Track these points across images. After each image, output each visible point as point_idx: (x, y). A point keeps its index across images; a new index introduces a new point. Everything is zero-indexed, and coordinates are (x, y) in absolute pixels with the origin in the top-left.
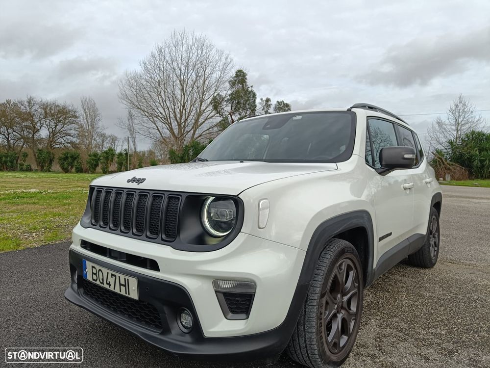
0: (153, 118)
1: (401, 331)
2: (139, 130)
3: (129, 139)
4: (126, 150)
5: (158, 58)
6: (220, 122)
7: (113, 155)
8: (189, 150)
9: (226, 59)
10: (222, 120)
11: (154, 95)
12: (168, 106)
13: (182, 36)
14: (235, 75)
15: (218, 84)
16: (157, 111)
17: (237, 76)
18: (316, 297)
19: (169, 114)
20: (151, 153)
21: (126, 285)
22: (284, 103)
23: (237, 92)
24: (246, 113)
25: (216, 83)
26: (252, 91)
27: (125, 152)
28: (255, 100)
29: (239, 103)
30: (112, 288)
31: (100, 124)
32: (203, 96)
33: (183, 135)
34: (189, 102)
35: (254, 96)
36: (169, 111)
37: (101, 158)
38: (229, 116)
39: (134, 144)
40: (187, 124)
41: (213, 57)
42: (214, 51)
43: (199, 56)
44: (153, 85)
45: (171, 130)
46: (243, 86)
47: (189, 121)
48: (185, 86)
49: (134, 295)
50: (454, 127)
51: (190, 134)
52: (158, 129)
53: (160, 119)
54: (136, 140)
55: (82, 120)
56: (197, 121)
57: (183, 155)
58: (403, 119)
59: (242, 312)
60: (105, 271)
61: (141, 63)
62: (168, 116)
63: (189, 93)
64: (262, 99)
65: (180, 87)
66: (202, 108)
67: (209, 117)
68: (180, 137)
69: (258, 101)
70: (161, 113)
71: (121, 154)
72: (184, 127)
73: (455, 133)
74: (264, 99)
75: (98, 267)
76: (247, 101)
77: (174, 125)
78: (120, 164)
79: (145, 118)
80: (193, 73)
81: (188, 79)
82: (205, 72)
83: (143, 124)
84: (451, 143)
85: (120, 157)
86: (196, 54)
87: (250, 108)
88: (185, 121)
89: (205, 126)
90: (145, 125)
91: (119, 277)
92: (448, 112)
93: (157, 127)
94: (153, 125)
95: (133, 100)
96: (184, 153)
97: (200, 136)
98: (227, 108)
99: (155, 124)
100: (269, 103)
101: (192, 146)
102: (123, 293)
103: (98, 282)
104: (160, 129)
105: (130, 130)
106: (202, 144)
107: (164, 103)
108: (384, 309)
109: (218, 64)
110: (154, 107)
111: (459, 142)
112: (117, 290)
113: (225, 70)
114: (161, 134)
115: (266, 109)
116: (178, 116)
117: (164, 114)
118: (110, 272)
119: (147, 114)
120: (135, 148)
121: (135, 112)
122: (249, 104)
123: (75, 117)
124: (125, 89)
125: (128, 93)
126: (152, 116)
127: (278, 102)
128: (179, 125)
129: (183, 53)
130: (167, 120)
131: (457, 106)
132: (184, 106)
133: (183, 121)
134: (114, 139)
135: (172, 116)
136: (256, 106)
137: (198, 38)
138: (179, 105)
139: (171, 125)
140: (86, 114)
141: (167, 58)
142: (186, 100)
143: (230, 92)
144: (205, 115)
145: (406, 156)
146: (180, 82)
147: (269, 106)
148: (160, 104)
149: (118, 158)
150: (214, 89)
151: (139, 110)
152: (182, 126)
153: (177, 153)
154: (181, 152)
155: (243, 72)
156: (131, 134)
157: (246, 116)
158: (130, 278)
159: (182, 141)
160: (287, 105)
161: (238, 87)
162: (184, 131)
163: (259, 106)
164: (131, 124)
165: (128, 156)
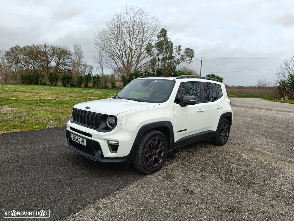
0: (113, 57)
2: (105, 64)
3: (100, 68)
4: (98, 75)
5: (116, 21)
6: (152, 60)
7: (90, 77)
8: (133, 76)
9: (157, 21)
10: (152, 59)
11: (113, 43)
12: (122, 49)
13: (131, 7)
16: (116, 52)
17: (161, 32)
19: (122, 55)
20: (113, 76)
21: (83, 141)
22: (190, 49)
23: (161, 42)
25: (150, 36)
26: (170, 42)
27: (97, 76)
28: (172, 47)
29: (162, 48)
30: (79, 143)
31: (83, 60)
32: (142, 43)
33: (130, 67)
34: (134, 48)
35: (172, 44)
36: (122, 53)
37: (84, 79)
38: (157, 56)
39: (102, 71)
40: (132, 61)
41: (149, 20)
42: (149, 17)
43: (141, 20)
44: (114, 37)
45: (123, 64)
46: (165, 39)
47: (134, 59)
48: (132, 38)
49: (85, 144)
51: (134, 66)
52: (116, 63)
54: (103, 69)
55: (74, 57)
56: (138, 59)
57: (130, 79)
59: (115, 151)
60: (77, 137)
61: (107, 23)
63: (134, 42)
64: (176, 46)
65: (129, 38)
66: (142, 51)
67: (145, 56)
68: (128, 68)
69: (174, 47)
70: (118, 54)
71: (95, 77)
72: (131, 62)
74: (178, 46)
75: (75, 136)
77: (125, 60)
78: (94, 83)
79: (109, 57)
80: (137, 30)
81: (134, 34)
82: (144, 29)
83: (107, 60)
84: (291, 76)
85: (95, 79)
86: (139, 18)
87: (169, 52)
88: (132, 59)
89: (143, 62)
90: (109, 60)
91: (81, 139)
94: (113, 61)
95: (102, 46)
97: (140, 67)
98: (155, 51)
99: (114, 60)
100: (181, 48)
101: (135, 74)
102: (82, 144)
103: (75, 141)
105: (100, 63)
107: (120, 47)
109: (152, 25)
110: (114, 50)
112: (80, 143)
113: (156, 28)
114: (118, 66)
115: (178, 52)
116: (128, 55)
117: (119, 54)
118: (78, 137)
119: (110, 54)
120: (103, 74)
121: (103, 53)
122: (169, 49)
123: (70, 55)
124: (98, 39)
125: (99, 41)
127: (186, 48)
128: (128, 61)
129: (131, 18)
130: (121, 58)
132: (131, 50)
133: (130, 59)
134: (91, 68)
135: (124, 55)
136: (172, 50)
137: (140, 9)
138: (128, 49)
139: (123, 61)
140: (76, 53)
141: (122, 21)
142: (132, 46)
144: (143, 55)
145: (191, 100)
146: (129, 35)
147: (181, 50)
148: (117, 48)
149: (93, 79)
150: (149, 40)
151: (105, 52)
152: (130, 61)
153: (126, 78)
155: (165, 30)
156: (101, 66)
157: (167, 56)
158: (84, 139)
159: (129, 71)
160: (192, 50)
161: (162, 39)
162: (131, 64)
163: (174, 50)
164: (101, 60)
165: (99, 78)
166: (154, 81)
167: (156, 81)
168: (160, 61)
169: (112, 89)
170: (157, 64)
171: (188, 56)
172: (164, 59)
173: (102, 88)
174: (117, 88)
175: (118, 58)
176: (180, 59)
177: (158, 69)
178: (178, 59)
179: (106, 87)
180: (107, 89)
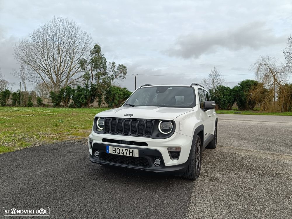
1: (212, 168)
2: (28, 78)
3: (22, 84)
5: (42, 33)
6: (85, 75)
7: (9, 94)
8: (64, 92)
9: (88, 37)
11: (40, 56)
12: (50, 63)
13: (60, 20)
14: (93, 47)
15: (83, 52)
16: (42, 66)
17: (95, 48)
18: (194, 153)
20: (33, 93)
21: (133, 153)
22: (123, 66)
23: (95, 58)
24: (101, 70)
25: (81, 51)
26: (104, 58)
27: (18, 92)
28: (106, 63)
29: (96, 64)
32: (73, 58)
33: (59, 82)
35: (105, 60)
36: (50, 67)
38: (90, 72)
39: (25, 87)
40: (62, 75)
41: (79, 35)
42: (80, 32)
43: (71, 34)
44: (39, 50)
45: (51, 78)
46: (99, 55)
48: (61, 52)
49: (137, 155)
50: (211, 83)
51: (64, 82)
52: (42, 78)
53: (44, 71)
54: (26, 85)
56: (69, 74)
57: (60, 94)
58: (202, 86)
59: (176, 158)
60: (121, 149)
61: (31, 35)
62: (49, 70)
64: (110, 63)
65: (57, 52)
66: (72, 66)
67: (76, 72)
68: (57, 84)
70: (45, 68)
71: (15, 94)
72: (60, 77)
73: (212, 86)
74: (112, 62)
75: (117, 148)
76: (101, 63)
77: (54, 76)
78: (15, 100)
79: (33, 71)
80: (67, 44)
81: (63, 48)
82: (74, 44)
83: (31, 74)
84: (210, 91)
85: (15, 96)
86: (68, 32)
87: (103, 68)
89: (74, 77)
90: (32, 75)
91: (129, 150)
92: (209, 75)
93: (41, 77)
94: (39, 75)
95: (25, 58)
96: (61, 93)
97: (71, 83)
98: (89, 67)
99: (40, 74)
100: (114, 65)
101: (66, 90)
103: (116, 153)
104: (44, 78)
105: (22, 78)
106: (72, 88)
107: (47, 62)
108: (204, 163)
109: (83, 40)
110: (40, 64)
111: (214, 91)
112: (128, 155)
113: (87, 43)
114: (44, 81)
115: (112, 69)
117: (47, 69)
118: (124, 149)
119: (34, 68)
120: (26, 90)
121: (25, 66)
122: (102, 65)
124: (19, 51)
125: (21, 54)
126: (38, 70)
127: (119, 65)
128: (57, 76)
129: (60, 31)
130: (49, 73)
131: (213, 72)
133: (59, 74)
135: (52, 70)
136: (106, 67)
137: (70, 23)
138: (57, 63)
139: (52, 76)
141: (49, 33)
142: (62, 61)
143: (90, 57)
144: (74, 70)
145: (213, 105)
147: (115, 67)
148: (44, 62)
149: (13, 96)
150: (80, 55)
151: (29, 65)
152: (59, 76)
153: (56, 93)
154: (58, 93)
155: (99, 46)
156: (23, 80)
157: (100, 72)
158: (135, 150)
159: (59, 86)
160: (125, 67)
161: (96, 55)
162: (60, 80)
163: (108, 67)
164: (23, 74)
165: (21, 95)
166: (169, 88)
167: (171, 88)
168: (94, 76)
169: (39, 106)
170: (91, 79)
171: (121, 72)
172: (98, 75)
173: (25, 106)
174: (44, 105)
175: (44, 72)
176: (113, 74)
177: (92, 84)
178: (112, 75)
179: (30, 105)
180: (31, 106)
